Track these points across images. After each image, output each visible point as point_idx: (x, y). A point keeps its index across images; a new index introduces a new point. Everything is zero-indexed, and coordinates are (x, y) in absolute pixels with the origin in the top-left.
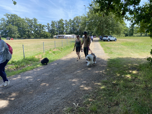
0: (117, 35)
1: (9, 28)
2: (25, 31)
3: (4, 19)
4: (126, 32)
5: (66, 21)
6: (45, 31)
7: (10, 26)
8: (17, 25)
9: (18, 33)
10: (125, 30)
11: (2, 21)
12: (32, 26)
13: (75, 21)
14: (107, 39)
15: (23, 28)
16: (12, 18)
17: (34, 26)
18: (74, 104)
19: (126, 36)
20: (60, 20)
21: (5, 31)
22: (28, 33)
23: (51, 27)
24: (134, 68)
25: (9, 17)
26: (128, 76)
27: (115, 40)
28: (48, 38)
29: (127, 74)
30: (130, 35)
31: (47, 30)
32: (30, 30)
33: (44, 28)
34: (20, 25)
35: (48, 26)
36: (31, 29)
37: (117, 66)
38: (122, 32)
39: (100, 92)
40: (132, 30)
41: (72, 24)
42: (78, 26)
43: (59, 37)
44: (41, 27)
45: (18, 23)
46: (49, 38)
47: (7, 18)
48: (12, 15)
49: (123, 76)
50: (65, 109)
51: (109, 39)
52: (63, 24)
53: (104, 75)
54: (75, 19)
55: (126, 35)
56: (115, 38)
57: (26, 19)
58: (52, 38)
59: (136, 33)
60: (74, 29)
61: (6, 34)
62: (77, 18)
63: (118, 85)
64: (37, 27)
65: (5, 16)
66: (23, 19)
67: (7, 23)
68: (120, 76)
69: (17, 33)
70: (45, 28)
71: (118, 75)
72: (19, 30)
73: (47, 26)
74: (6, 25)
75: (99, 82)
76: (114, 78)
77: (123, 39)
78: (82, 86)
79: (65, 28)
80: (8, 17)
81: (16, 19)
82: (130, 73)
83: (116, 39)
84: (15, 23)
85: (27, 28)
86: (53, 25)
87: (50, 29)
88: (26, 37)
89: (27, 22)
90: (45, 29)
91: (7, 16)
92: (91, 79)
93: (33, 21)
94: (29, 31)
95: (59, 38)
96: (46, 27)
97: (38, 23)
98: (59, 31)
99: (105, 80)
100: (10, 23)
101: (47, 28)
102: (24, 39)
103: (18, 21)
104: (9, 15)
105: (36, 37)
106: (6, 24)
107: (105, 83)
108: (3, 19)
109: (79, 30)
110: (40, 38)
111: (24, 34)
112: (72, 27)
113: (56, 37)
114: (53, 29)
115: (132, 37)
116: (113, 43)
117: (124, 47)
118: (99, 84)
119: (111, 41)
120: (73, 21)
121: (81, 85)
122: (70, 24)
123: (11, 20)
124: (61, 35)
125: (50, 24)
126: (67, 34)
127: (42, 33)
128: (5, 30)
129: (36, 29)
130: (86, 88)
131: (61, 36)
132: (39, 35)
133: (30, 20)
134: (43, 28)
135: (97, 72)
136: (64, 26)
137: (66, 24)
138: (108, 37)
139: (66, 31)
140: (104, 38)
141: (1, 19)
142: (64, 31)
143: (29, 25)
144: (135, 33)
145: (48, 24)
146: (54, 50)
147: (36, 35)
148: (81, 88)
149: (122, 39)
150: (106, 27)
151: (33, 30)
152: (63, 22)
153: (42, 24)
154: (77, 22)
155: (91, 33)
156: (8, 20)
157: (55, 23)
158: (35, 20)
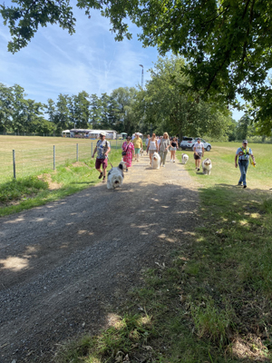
0: (212, 137)
4: (231, 132)
5: (94, 96)
6: (41, 118)
10: (231, 127)
12: (10, 103)
13: (116, 99)
14: (191, 145)
17: (16, 104)
19: (230, 141)
20: (80, 94)
23: (56, 109)
26: (244, 222)
27: (208, 149)
28: (48, 136)
30: (239, 139)
32: (4, 113)
33: (40, 110)
35: (50, 105)
36: (8, 110)
38: (223, 131)
40: (245, 127)
41: (110, 105)
42: (122, 111)
43: (77, 133)
44: (33, 106)
46: (52, 136)
49: (234, 222)
52: (88, 104)
54: (115, 94)
55: (231, 139)
58: (57, 136)
60: (113, 118)
62: (121, 91)
64: (22, 107)
68: (228, 221)
70: (43, 112)
71: (224, 220)
73: (46, 107)
79: (92, 113)
82: (246, 217)
83: (209, 146)
86: (61, 104)
87: (55, 113)
90: (41, 113)
93: (13, 92)
94: (1, 116)
95: (77, 136)
96: (44, 108)
97: (26, 98)
98: (77, 119)
101: (46, 110)
105: (19, 132)
109: (125, 120)
110: (30, 133)
112: (108, 112)
113: (67, 133)
114: (61, 115)
120: (111, 99)
122: (103, 104)
124: (82, 130)
126: (95, 127)
127: (36, 123)
129: (21, 112)
131: (80, 132)
132: (27, 126)
133: (5, 89)
134: (37, 109)
136: (90, 108)
137: (93, 104)
138: (193, 142)
139: (94, 121)
140: (184, 143)
143: (3, 101)
145: (51, 102)
146: (75, 166)
147: (19, 127)
149: (221, 146)
150: (189, 118)
151: (11, 114)
152: (88, 99)
154: (119, 101)
157: (67, 100)
158: (19, 89)
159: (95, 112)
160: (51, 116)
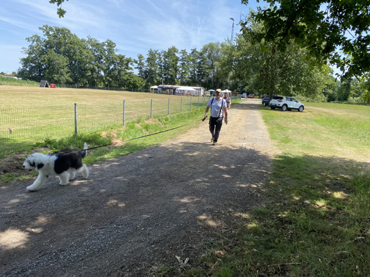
0: (307, 96)
1: (49, 60)
2: (86, 70)
3: (39, 37)
4: (330, 91)
5: (184, 52)
6: (130, 73)
7: (52, 54)
8: (67, 53)
9: (68, 72)
10: (329, 86)
11: (34, 41)
12: (102, 58)
13: (206, 55)
14: (281, 104)
15: (80, 62)
16: (57, 37)
17: (107, 59)
18: (178, 258)
19: (329, 101)
20: (170, 50)
21: (39, 66)
22: (90, 73)
23: (146, 64)
24: (337, 186)
25: (51, 33)
26: (321, 203)
27: (301, 109)
28: (137, 91)
29: (318, 198)
30: (339, 100)
31: (136, 72)
32: (96, 67)
33: (130, 66)
34: (74, 53)
35: (140, 61)
36: (100, 65)
37: (297, 176)
38: (319, 90)
39: (245, 236)
40: (348, 87)
41: (199, 61)
42: (212, 67)
43: (164, 89)
44: (123, 61)
45: (70, 48)
46: (140, 91)
47: (46, 37)
48: (58, 30)
49: (307, 202)
50: (155, 268)
51: (286, 105)
52: (177, 59)
53: (259, 195)
54: (205, 50)
55: (331, 99)
56: (300, 104)
57: (90, 41)
58: (146, 92)
59: (357, 96)
60: (202, 74)
61: (40, 72)
62: (211, 46)
63: (291, 223)
64: (113, 62)
65: (42, 31)
66: (83, 41)
67: (46, 46)
68: (300, 201)
69: (64, 73)
70: (133, 67)
71: (295, 198)
72: (71, 66)
73: (136, 62)
74: (42, 52)
75: (245, 211)
76: (285, 204)
77: (321, 107)
78: (203, 217)
79: (181, 69)
80: (48, 33)
81: (65, 39)
82: (325, 197)
83: (302, 106)
84: (62, 49)
85: (90, 63)
86: (151, 60)
87: (144, 69)
88: (86, 84)
89: (91, 47)
90: (131, 69)
91: (47, 30)
92: (226, 202)
93: (105, 47)
94: (93, 70)
95: (164, 92)
96: (134, 64)
97: (117, 53)
98: (165, 75)
99: (262, 207)
100: (51, 47)
101: (136, 65)
102: (81, 87)
103: (71, 44)
104: (51, 29)
105: (109, 86)
106: (43, 49)
107: (259, 216)
108: (36, 36)
109: (214, 77)
110: (118, 88)
111: (82, 77)
112: (197, 68)
113: (155, 89)
114: (150, 70)
115: (343, 105)
116: (293, 116)
117: (322, 128)
118: (245, 216)
119: (289, 109)
120: (201, 54)
121: (201, 214)
122: (193, 60)
123: (55, 41)
124: (170, 86)
125: (146, 57)
126: (183, 84)
127: (125, 78)
128: (39, 63)
129: (112, 67)
130: (211, 223)
131: (168, 88)
132: (117, 80)
133: (98, 44)
134: (127, 65)
135: (243, 186)
136: (179, 64)
137: (182, 60)
138: (284, 101)
139: (182, 77)
140: (274, 102)
141: (32, 38)
142: (178, 76)
143: (96, 56)
144: (354, 96)
145: (141, 57)
146: (147, 122)
147: (110, 82)
148: (200, 221)
149: (317, 106)
150: (281, 75)
151: (102, 69)
152: (177, 55)
153: (127, 57)
154: (209, 57)
155: (243, 87)
156: (47, 39)
157: (157, 56)
158: (111, 45)
159: (183, 68)
160: (141, 71)
